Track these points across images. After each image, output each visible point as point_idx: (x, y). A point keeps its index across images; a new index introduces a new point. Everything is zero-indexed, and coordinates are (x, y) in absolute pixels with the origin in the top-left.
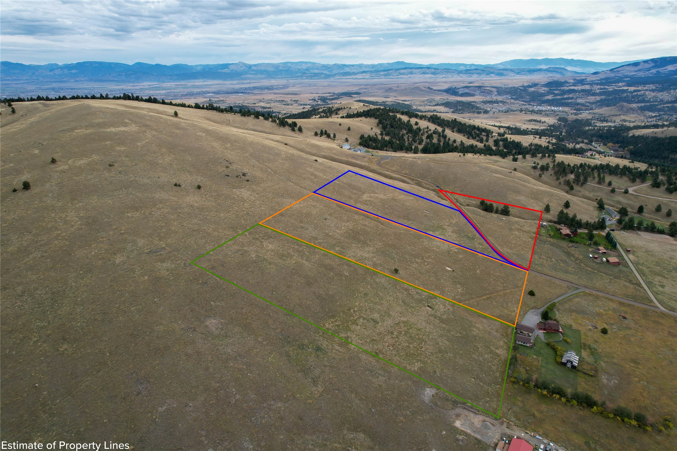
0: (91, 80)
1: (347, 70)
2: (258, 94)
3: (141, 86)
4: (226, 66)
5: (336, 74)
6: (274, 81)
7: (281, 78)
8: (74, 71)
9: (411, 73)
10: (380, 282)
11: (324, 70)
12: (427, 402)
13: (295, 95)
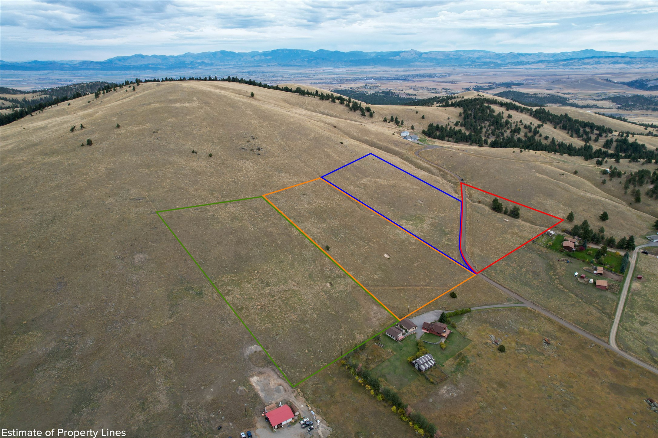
0: (279, 65)
1: (523, 59)
2: (418, 81)
3: (317, 70)
4: (397, 53)
5: (508, 63)
6: (440, 69)
7: (449, 66)
8: (269, 57)
9: (598, 63)
10: (305, 254)
11: (496, 59)
12: (245, 355)
13: (453, 83)
